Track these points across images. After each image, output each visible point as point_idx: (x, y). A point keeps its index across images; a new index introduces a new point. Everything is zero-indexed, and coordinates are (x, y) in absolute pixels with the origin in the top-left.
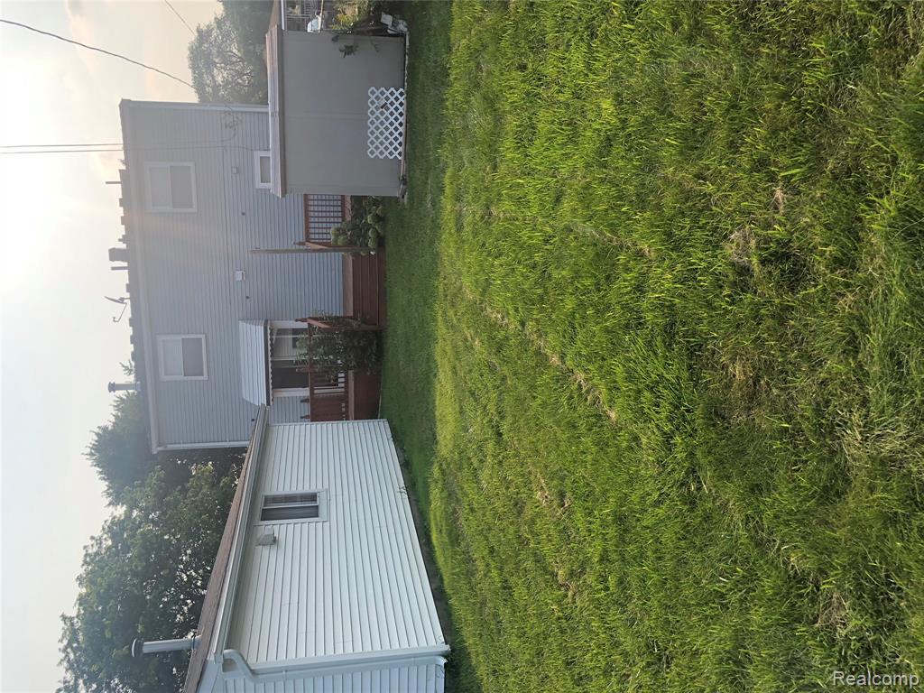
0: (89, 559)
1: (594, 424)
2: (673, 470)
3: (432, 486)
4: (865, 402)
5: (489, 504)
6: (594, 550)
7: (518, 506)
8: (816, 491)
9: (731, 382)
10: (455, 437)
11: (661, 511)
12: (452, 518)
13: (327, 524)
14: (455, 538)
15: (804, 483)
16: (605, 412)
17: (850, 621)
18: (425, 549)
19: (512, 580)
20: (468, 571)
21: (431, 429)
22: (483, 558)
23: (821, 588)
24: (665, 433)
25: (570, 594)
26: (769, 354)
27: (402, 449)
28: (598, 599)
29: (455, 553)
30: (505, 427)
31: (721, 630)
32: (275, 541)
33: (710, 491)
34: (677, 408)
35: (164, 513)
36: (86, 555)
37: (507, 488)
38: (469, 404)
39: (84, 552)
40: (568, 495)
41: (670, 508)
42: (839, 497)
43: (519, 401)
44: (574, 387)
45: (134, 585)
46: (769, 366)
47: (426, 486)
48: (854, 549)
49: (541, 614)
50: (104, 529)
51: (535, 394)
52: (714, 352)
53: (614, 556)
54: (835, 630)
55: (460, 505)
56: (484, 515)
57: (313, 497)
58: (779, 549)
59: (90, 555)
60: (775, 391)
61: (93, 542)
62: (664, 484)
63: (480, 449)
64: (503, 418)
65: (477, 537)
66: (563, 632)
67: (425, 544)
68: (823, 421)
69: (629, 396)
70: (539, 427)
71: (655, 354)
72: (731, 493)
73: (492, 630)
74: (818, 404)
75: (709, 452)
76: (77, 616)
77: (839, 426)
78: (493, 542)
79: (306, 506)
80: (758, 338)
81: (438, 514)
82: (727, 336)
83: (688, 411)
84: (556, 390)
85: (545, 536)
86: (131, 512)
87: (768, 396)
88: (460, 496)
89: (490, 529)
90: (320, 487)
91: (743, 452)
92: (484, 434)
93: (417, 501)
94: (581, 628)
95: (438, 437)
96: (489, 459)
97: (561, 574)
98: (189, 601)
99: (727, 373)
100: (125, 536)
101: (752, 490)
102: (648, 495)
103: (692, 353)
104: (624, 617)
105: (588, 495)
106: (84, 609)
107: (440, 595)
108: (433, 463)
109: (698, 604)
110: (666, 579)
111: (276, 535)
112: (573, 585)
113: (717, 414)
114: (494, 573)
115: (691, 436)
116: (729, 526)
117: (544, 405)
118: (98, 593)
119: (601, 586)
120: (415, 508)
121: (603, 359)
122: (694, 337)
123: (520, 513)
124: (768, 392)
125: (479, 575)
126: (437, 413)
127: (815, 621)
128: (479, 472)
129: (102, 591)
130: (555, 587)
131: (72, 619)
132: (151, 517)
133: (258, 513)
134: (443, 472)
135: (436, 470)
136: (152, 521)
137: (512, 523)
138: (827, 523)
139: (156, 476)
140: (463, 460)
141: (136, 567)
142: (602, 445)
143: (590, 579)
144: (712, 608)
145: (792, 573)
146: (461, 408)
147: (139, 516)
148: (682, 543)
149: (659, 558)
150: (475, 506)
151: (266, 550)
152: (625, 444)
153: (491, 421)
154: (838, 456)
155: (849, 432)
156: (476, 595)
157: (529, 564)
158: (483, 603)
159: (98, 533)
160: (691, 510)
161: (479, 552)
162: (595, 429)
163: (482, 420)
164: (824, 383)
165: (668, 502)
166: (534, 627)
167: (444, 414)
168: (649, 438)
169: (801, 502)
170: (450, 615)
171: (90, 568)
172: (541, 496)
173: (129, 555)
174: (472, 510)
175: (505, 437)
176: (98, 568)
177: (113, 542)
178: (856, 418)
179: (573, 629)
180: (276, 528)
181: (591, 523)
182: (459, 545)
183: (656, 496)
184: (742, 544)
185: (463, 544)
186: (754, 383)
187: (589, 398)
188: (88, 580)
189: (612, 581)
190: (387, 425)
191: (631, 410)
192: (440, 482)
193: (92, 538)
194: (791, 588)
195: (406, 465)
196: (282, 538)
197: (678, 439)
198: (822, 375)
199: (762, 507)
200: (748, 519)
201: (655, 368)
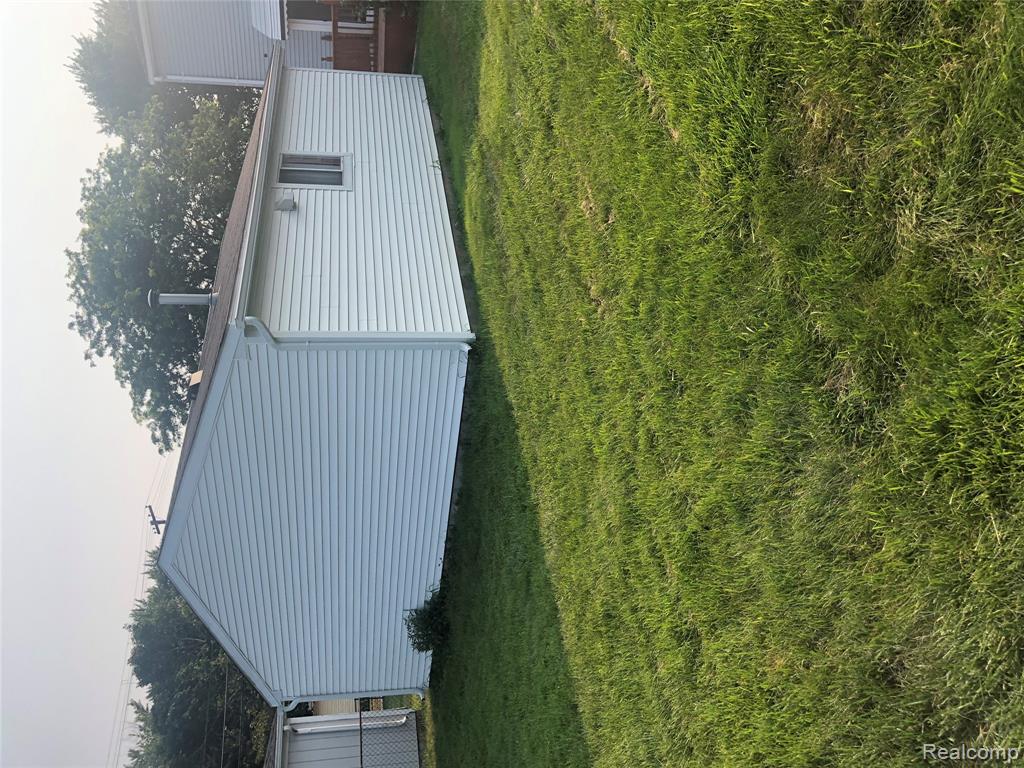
0: (89, 194)
1: (654, 142)
2: (726, 211)
3: (470, 168)
4: (932, 185)
5: (530, 202)
6: (630, 274)
7: (560, 212)
8: (857, 267)
9: (806, 128)
10: (500, 119)
11: (704, 251)
12: (489, 207)
13: (352, 194)
14: (489, 230)
15: (849, 255)
16: (667, 130)
17: (853, 390)
18: (458, 233)
19: (545, 285)
20: (500, 266)
21: (473, 101)
22: (517, 256)
23: (837, 357)
24: (725, 170)
25: (599, 310)
26: (853, 108)
27: (438, 115)
28: (626, 322)
29: (489, 245)
30: (556, 121)
31: (737, 375)
32: (294, 207)
33: (757, 241)
34: (744, 144)
35: (167, 152)
36: (84, 189)
37: (551, 189)
38: (520, 82)
39: (82, 185)
40: (614, 211)
41: (715, 250)
42: (878, 275)
43: (577, 94)
44: (640, 92)
45: (141, 228)
46: (850, 121)
47: (463, 166)
48: (875, 328)
49: (569, 323)
50: (100, 163)
51: (595, 91)
52: (796, 89)
53: (649, 285)
54: (838, 394)
55: (498, 195)
56: (523, 212)
57: (336, 162)
58: (808, 312)
59: (89, 190)
60: (848, 150)
61: (89, 175)
62: (713, 224)
63: (526, 138)
64: (555, 109)
65: (514, 234)
66: (587, 343)
67: (457, 228)
68: (886, 196)
69: (697, 119)
70: (595, 129)
71: (735, 77)
72: (776, 249)
73: (519, 329)
74: (886, 176)
75: (766, 201)
76: (83, 253)
77: (900, 203)
78: (530, 242)
79: (328, 171)
80: (847, 85)
81: (474, 199)
82: (814, 75)
83: (754, 151)
84: (619, 91)
85: (583, 249)
86: (129, 147)
87: (840, 153)
88: (498, 185)
89: (527, 228)
90: (344, 150)
91: (799, 209)
92: (533, 122)
93: (452, 179)
94: (605, 343)
95: (480, 113)
96: (535, 153)
97: (594, 290)
98: (200, 250)
99: (805, 115)
100: (125, 172)
101: (798, 251)
102: (695, 231)
103: (773, 84)
104: (649, 343)
105: (634, 218)
106: (89, 246)
107: (469, 283)
108: (472, 142)
109: (720, 347)
110: (695, 318)
111: (296, 200)
112: (603, 303)
113: (783, 162)
114: (527, 274)
115: (751, 179)
116: (767, 280)
117: (603, 106)
118: (102, 232)
119: (630, 310)
120: (448, 186)
121: (678, 67)
122: (779, 67)
123: (561, 218)
124: (841, 149)
125: (512, 272)
126: (482, 84)
127: (823, 383)
128: (523, 165)
129: (106, 229)
130: (586, 300)
131: (77, 255)
132: (152, 154)
133: (276, 175)
134: (483, 155)
135: (474, 150)
136: (154, 159)
137: (551, 227)
138: (859, 300)
139: (153, 107)
140: (506, 147)
141: (141, 208)
142: (658, 167)
143: (622, 300)
144: (732, 353)
145: (814, 337)
146: (510, 85)
147: (138, 152)
148: (718, 288)
149: (693, 296)
150: (515, 200)
151: (285, 216)
152: (682, 172)
153: (542, 109)
154: (889, 234)
155: (907, 212)
156: (506, 291)
157: (563, 273)
158: (513, 300)
159: (94, 167)
160: (734, 256)
161: (513, 250)
162: (655, 147)
163: (532, 105)
164: (899, 155)
165: (713, 243)
166: (559, 333)
167: (489, 86)
168: (708, 172)
169: (841, 273)
170: (478, 305)
171: (90, 203)
172: (586, 205)
173: (132, 194)
174: (511, 204)
175: (556, 132)
176: (98, 206)
177: (112, 178)
178: (918, 199)
179: (597, 344)
180: (296, 192)
181: (632, 246)
182: (493, 237)
183: (702, 234)
184: (775, 301)
185: (497, 237)
186: (830, 136)
187: (654, 109)
188: (91, 215)
189: (643, 307)
190: (422, 84)
191: (696, 135)
192: (479, 165)
193: (89, 171)
194: (809, 351)
195: (441, 135)
196: (303, 204)
197: (736, 180)
198: (899, 146)
199: (803, 270)
200: (787, 279)
201: (730, 92)
